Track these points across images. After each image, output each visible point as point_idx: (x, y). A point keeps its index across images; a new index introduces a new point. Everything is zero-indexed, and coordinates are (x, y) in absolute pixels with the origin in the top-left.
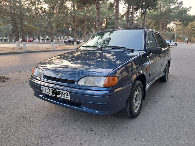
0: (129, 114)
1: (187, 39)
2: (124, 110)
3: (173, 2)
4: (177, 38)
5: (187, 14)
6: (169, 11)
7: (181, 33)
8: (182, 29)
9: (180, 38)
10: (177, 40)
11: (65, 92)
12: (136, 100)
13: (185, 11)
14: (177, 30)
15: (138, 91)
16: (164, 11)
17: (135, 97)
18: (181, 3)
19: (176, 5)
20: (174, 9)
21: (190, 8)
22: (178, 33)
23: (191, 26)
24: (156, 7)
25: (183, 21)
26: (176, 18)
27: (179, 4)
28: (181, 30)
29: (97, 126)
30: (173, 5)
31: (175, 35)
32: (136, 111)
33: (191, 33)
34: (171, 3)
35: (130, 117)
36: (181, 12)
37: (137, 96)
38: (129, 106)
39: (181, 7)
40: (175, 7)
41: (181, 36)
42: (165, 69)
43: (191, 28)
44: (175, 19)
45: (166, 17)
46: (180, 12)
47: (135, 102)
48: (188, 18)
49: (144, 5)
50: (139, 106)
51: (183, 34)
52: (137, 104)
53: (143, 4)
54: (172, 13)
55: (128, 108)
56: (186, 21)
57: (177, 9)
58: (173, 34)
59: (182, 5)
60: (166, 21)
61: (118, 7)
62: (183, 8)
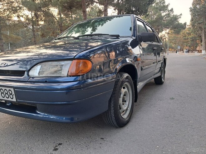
0: (114, 121)
1: (179, 48)
2: (106, 113)
3: (163, 10)
4: (169, 48)
5: (178, 21)
6: (161, 18)
7: (173, 43)
8: (173, 38)
9: (172, 48)
10: (170, 49)
11: (8, 89)
12: (124, 101)
13: (176, 18)
14: (169, 39)
15: (126, 88)
16: (156, 18)
17: (122, 96)
18: (172, 10)
19: (167, 13)
20: (165, 17)
21: (181, 15)
22: (170, 43)
23: (182, 35)
24: (147, 14)
25: (175, 28)
26: (168, 25)
27: (170, 12)
28: (173, 40)
29: (66, 142)
30: (164, 13)
31: (168, 45)
32: (125, 116)
33: (184, 42)
34: (161, 10)
35: (116, 125)
36: (173, 19)
37: (125, 95)
38: (113, 109)
39: (172, 15)
40: (166, 15)
41: (173, 46)
42: (161, 68)
43: (183, 37)
44: (166, 26)
45: (157, 24)
46: (171, 19)
47: (123, 104)
48: (179, 25)
49: (134, 11)
50: (129, 109)
51: (175, 43)
52: (126, 106)
53: (134, 9)
54: (164, 21)
55: (112, 111)
56: (177, 28)
57: (168, 17)
58: (166, 43)
59: (173, 12)
60: (158, 29)
61: (107, 11)
62: (173, 15)
